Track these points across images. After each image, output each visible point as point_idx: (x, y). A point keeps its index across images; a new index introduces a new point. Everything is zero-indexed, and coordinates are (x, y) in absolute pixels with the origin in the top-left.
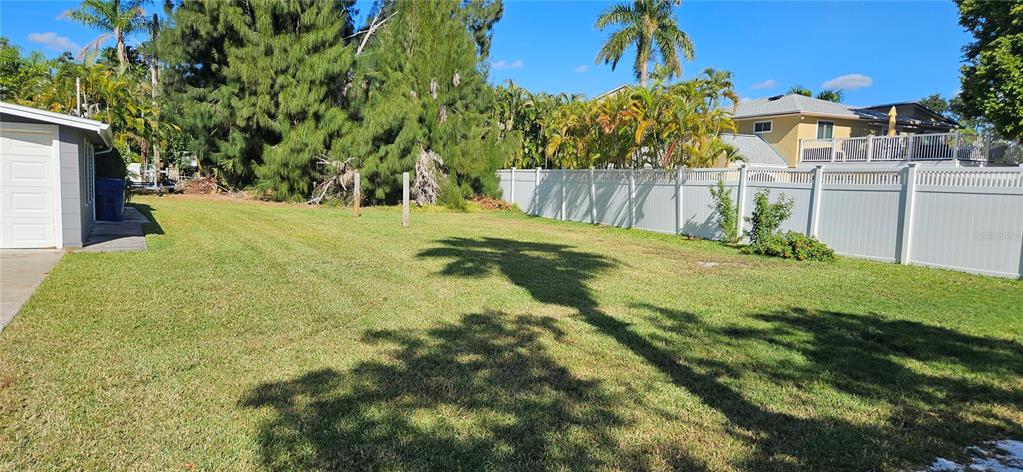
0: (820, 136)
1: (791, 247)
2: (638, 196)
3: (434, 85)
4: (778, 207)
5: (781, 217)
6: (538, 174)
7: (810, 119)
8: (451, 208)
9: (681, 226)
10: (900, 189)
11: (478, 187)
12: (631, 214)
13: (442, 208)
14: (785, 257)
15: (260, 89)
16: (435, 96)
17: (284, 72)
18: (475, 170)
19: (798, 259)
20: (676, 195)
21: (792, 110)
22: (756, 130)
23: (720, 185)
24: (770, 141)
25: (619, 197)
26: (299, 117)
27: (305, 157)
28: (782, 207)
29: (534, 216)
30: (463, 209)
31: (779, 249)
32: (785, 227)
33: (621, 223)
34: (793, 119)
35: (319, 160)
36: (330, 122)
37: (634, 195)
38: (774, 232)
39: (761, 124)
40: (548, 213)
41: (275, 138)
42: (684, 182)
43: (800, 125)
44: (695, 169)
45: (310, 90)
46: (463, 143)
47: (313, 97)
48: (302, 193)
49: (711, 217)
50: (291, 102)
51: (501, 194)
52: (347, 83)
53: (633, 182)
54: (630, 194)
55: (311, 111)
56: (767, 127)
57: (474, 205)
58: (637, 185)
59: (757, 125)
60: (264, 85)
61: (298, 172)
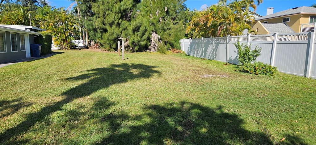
0: (311, 22)
1: (254, 69)
2: (215, 48)
3: (158, 11)
5: (256, 56)
6: (190, 40)
7: (306, 16)
8: (160, 53)
9: (228, 59)
10: (307, 43)
11: (172, 45)
12: (213, 54)
13: (157, 53)
14: (250, 73)
15: (100, 16)
16: (158, 15)
17: (109, 10)
18: (172, 40)
19: (256, 74)
20: (226, 47)
21: (298, 12)
22: (283, 21)
23: (238, 43)
24: (290, 25)
25: (210, 49)
26: (111, 25)
27: (113, 37)
28: (257, 51)
29: (188, 55)
30: (165, 53)
31: (248, 70)
32: (258, 59)
33: (210, 58)
34: (298, 16)
35: (120, 38)
36: (123, 25)
37: (214, 47)
38: (252, 63)
39: (285, 19)
40: (192, 55)
41: (106, 31)
42: (229, 42)
43: (301, 18)
44: (234, 37)
45: (115, 15)
46: (167, 31)
47: (116, 17)
48: (114, 48)
49: (237, 56)
50: (109, 19)
51: (181, 48)
52: (130, 12)
53: (214, 42)
54: (213, 47)
55: (116, 22)
56: (288, 20)
57: (169, 52)
58: (215, 43)
59: (284, 19)
60: (101, 14)
61: (112, 42)
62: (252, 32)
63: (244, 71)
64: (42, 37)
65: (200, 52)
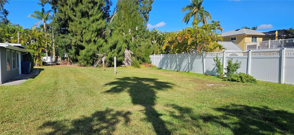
0: (252, 41)
1: (240, 78)
2: (191, 62)
3: (130, 31)
4: (236, 65)
5: (237, 68)
6: (161, 56)
7: (249, 36)
8: (135, 67)
9: (205, 71)
10: (279, 57)
11: (144, 61)
12: (189, 67)
13: (132, 67)
14: (238, 82)
15: (78, 34)
16: (130, 34)
17: (85, 28)
18: (142, 55)
19: (243, 82)
20: (203, 61)
21: (243, 33)
22: (231, 40)
23: (217, 58)
24: (237, 43)
25: (185, 63)
26: (89, 42)
27: (91, 53)
28: (237, 64)
29: (160, 69)
30: (139, 67)
31: (236, 79)
32: (239, 71)
33: (186, 71)
34: (243, 36)
35: (96, 54)
36: (99, 42)
37: (189, 62)
38: (235, 73)
39: (233, 38)
40: (164, 68)
41: (83, 48)
42: (205, 57)
43: (246, 38)
44: (208, 53)
45: (92, 34)
46: (139, 48)
47: (93, 36)
48: (91, 64)
49: (214, 68)
50: (87, 37)
51: (151, 62)
52: (104, 31)
53: (189, 58)
54: (188, 61)
55: (92, 40)
56: (235, 39)
57: (142, 66)
58: (191, 58)
59: (231, 38)
60: (79, 32)
61: (89, 58)
62: (223, 49)
63: (233, 80)
64: (30, 54)
65: (173, 66)
